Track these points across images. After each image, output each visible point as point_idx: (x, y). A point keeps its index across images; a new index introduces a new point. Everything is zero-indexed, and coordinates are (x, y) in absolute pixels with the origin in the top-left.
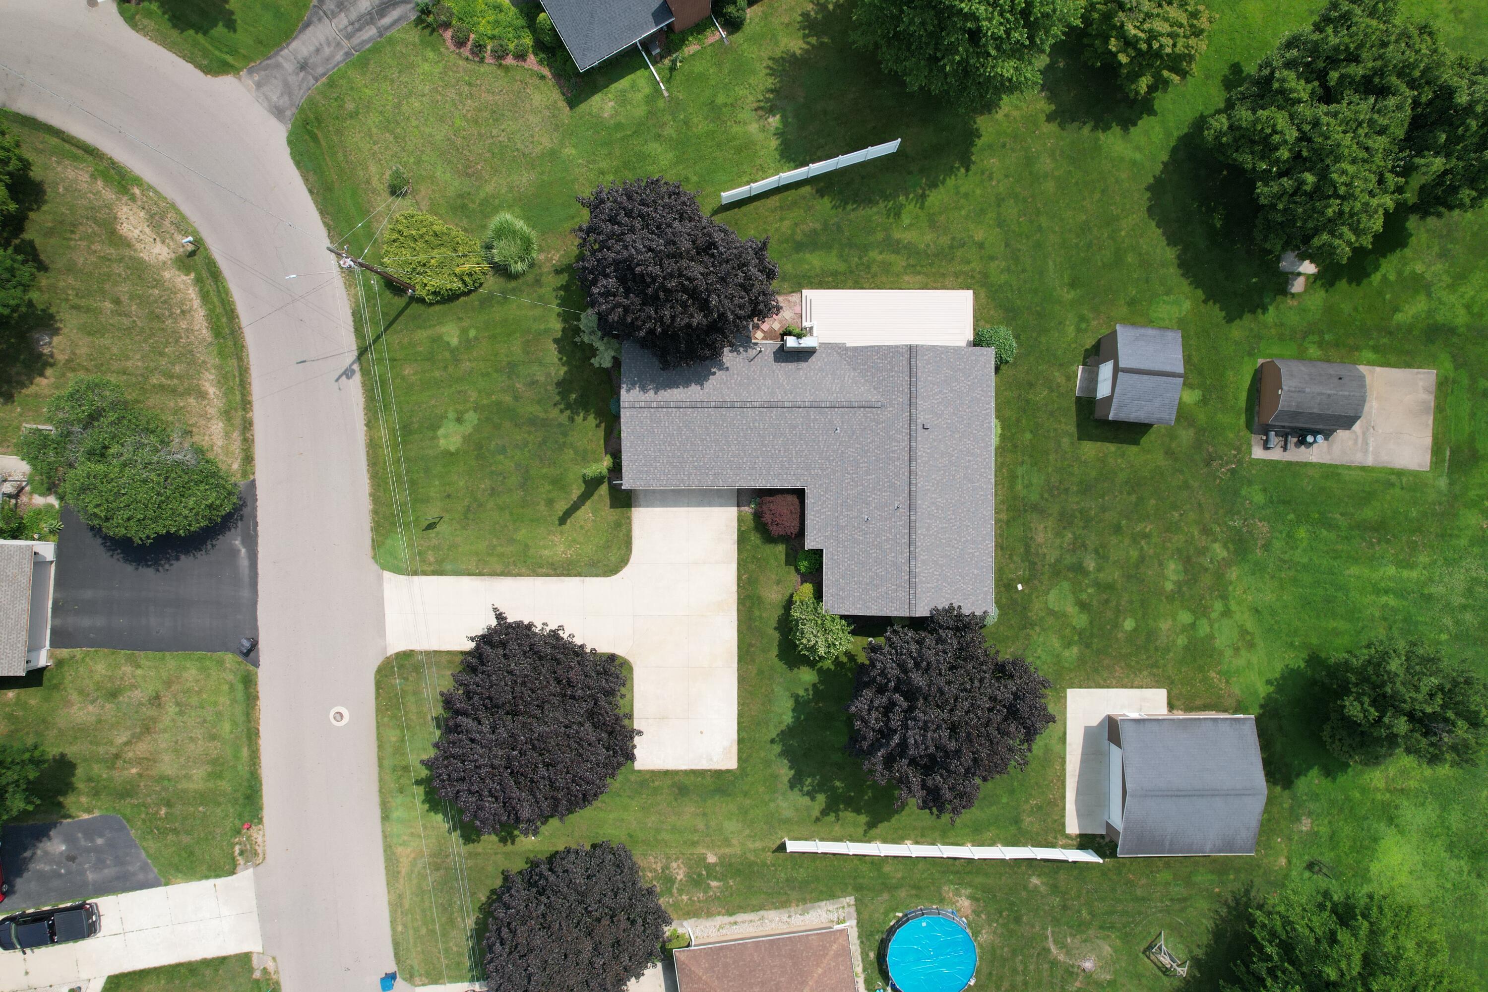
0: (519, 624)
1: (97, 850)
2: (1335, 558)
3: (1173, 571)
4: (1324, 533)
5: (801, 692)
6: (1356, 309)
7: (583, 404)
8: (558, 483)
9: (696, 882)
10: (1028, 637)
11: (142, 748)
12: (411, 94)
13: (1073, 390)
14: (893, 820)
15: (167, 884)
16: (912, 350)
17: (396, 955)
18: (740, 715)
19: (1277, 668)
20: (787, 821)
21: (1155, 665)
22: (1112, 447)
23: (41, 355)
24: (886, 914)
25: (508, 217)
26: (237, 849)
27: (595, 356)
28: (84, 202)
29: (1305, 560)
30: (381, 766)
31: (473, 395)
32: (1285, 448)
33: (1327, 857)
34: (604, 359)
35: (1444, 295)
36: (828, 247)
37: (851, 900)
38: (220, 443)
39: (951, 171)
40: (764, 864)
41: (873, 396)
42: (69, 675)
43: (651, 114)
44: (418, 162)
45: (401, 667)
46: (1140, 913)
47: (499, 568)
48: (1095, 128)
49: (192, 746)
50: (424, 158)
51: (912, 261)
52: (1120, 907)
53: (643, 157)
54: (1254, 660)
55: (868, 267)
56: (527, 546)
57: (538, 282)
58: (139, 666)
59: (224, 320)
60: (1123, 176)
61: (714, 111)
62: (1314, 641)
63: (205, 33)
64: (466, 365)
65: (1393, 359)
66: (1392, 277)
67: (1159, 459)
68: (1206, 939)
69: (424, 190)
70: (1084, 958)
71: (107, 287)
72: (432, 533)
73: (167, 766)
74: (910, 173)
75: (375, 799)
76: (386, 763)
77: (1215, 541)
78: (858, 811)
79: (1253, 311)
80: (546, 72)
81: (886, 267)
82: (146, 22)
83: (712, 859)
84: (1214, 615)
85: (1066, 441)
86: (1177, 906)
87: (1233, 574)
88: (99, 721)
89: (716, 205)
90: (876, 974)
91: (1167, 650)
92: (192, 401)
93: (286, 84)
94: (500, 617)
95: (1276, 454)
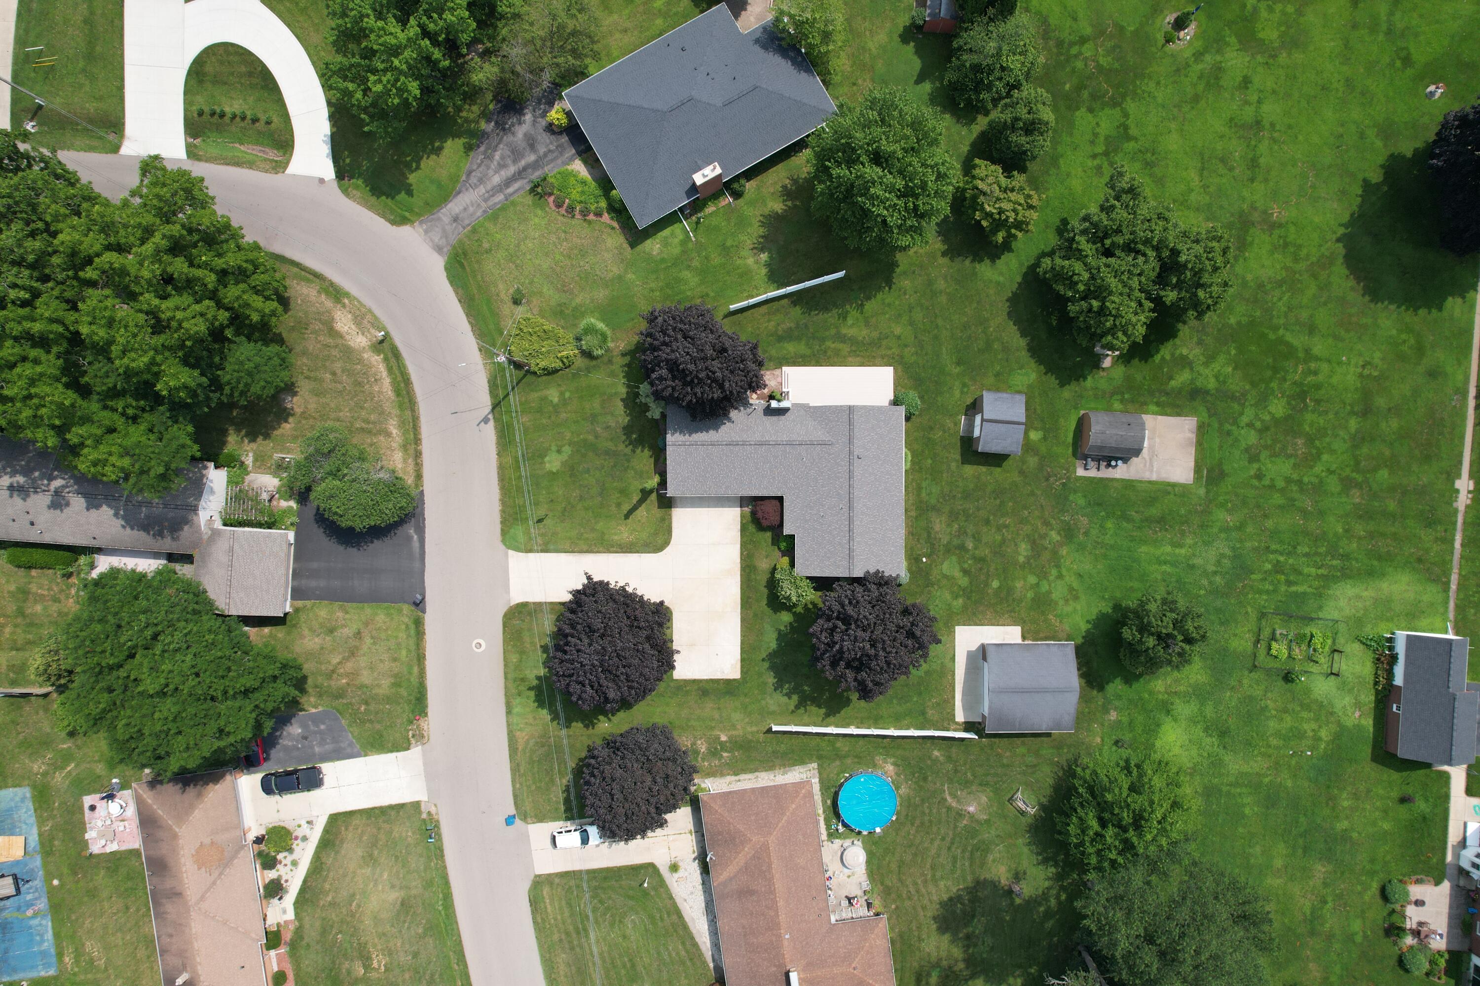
0: (601, 583)
1: (321, 732)
2: (1131, 541)
3: (1024, 549)
4: (1125, 524)
5: (782, 628)
6: (1144, 378)
7: (639, 442)
8: (623, 492)
9: (714, 753)
10: (929, 593)
11: (349, 666)
12: (526, 237)
13: (958, 432)
14: (843, 712)
15: (366, 755)
16: (851, 409)
17: (515, 803)
18: (742, 643)
19: (1093, 613)
20: (773, 713)
21: (1013, 611)
22: (984, 469)
23: (286, 408)
24: (838, 775)
25: (592, 320)
26: (411, 733)
27: (648, 410)
28: (314, 309)
29: (1112, 542)
30: (506, 678)
31: (568, 435)
32: (1098, 469)
33: (1127, 737)
34: (655, 412)
35: (1201, 369)
36: (799, 339)
37: (815, 765)
38: (400, 466)
39: (880, 289)
40: (758, 742)
41: (826, 438)
42: (303, 617)
43: (684, 252)
44: (531, 283)
45: (520, 613)
46: (1006, 775)
47: (585, 548)
48: (973, 261)
49: (382, 665)
50: (536, 280)
51: (854, 348)
52: (992, 771)
53: (679, 280)
54: (1078, 607)
55: (825, 352)
56: (603, 533)
57: (610, 362)
58: (347, 613)
59: (402, 385)
60: (991, 292)
61: (725, 250)
62: (1118, 595)
63: (393, 198)
64: (563, 415)
65: (1169, 411)
66: (1168, 357)
67: (1016, 477)
68: (1049, 791)
69: (535, 301)
70: (969, 805)
71: (327, 364)
72: (541, 525)
73: (366, 678)
74: (852, 290)
75: (502, 700)
76: (509, 676)
77: (1052, 529)
78: (819, 707)
79: (1077, 380)
80: (615, 224)
81: (837, 353)
82: (355, 192)
83: (724, 738)
84: (1051, 578)
85: (953, 465)
86: (1030, 771)
87: (1064, 551)
88: (322, 648)
89: (726, 312)
90: (832, 815)
91: (1020, 601)
92: (382, 438)
93: (444, 231)
94: (589, 578)
95: (1092, 473)
